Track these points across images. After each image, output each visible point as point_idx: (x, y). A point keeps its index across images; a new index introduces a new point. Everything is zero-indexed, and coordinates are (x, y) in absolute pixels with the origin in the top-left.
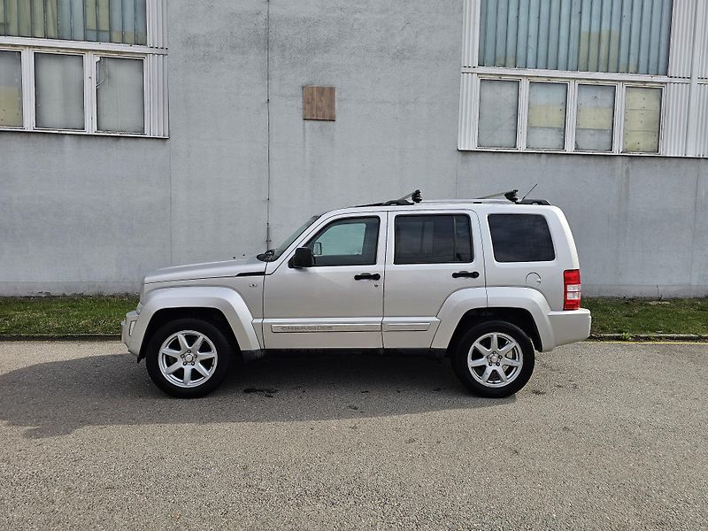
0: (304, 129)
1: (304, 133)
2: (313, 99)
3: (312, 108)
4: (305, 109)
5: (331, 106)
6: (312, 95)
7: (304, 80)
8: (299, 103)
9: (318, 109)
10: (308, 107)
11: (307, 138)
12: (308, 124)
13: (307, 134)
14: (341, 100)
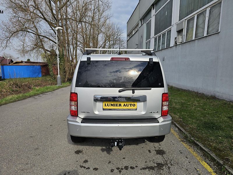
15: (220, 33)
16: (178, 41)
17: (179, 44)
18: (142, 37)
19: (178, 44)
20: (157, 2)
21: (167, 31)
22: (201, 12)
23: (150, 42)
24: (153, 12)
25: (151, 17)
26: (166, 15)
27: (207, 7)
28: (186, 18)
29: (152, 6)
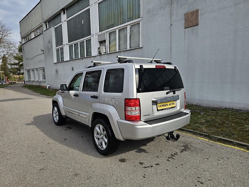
0: (185, 32)
1: (185, 34)
2: (188, 18)
3: (188, 22)
4: (185, 24)
5: (197, 19)
6: (188, 16)
7: (185, 11)
8: (183, 22)
9: (191, 22)
10: (187, 22)
11: (186, 36)
12: (187, 29)
13: (186, 34)
14: (201, 15)
15: (143, 48)
16: (102, 51)
17: (104, 54)
18: (50, 42)
19: (102, 53)
20: (68, 7)
21: (86, 40)
22: (122, 28)
23: (62, 49)
24: (64, 17)
25: (61, 22)
26: (83, 23)
27: (128, 25)
28: (107, 31)
29: (61, 11)
